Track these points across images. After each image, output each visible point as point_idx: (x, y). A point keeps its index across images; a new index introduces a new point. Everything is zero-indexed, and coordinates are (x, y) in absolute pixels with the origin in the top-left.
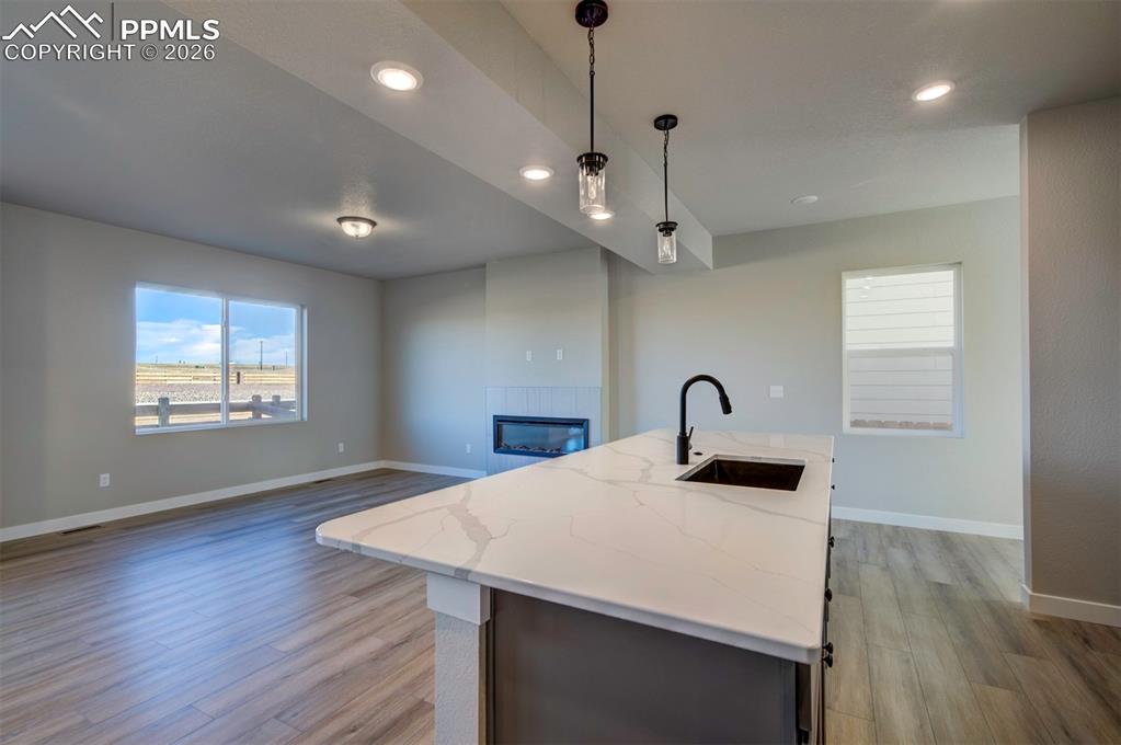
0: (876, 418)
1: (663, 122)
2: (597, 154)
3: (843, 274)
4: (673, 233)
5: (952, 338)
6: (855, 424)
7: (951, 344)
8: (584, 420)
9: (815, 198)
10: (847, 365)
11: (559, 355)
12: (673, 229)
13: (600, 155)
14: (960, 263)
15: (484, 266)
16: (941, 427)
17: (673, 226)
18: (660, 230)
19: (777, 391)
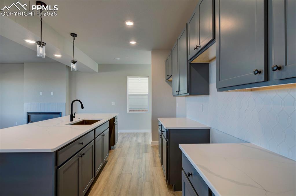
0: (138, 109)
1: (73, 35)
2: (42, 42)
3: (127, 77)
4: (76, 64)
5: (148, 92)
6: (131, 111)
7: (148, 93)
8: (60, 112)
9: (119, 59)
10: (128, 97)
11: (52, 93)
12: (75, 63)
13: (43, 43)
14: (149, 76)
15: (24, 63)
16: (146, 111)
17: (75, 62)
18: (72, 62)
19: (113, 104)
